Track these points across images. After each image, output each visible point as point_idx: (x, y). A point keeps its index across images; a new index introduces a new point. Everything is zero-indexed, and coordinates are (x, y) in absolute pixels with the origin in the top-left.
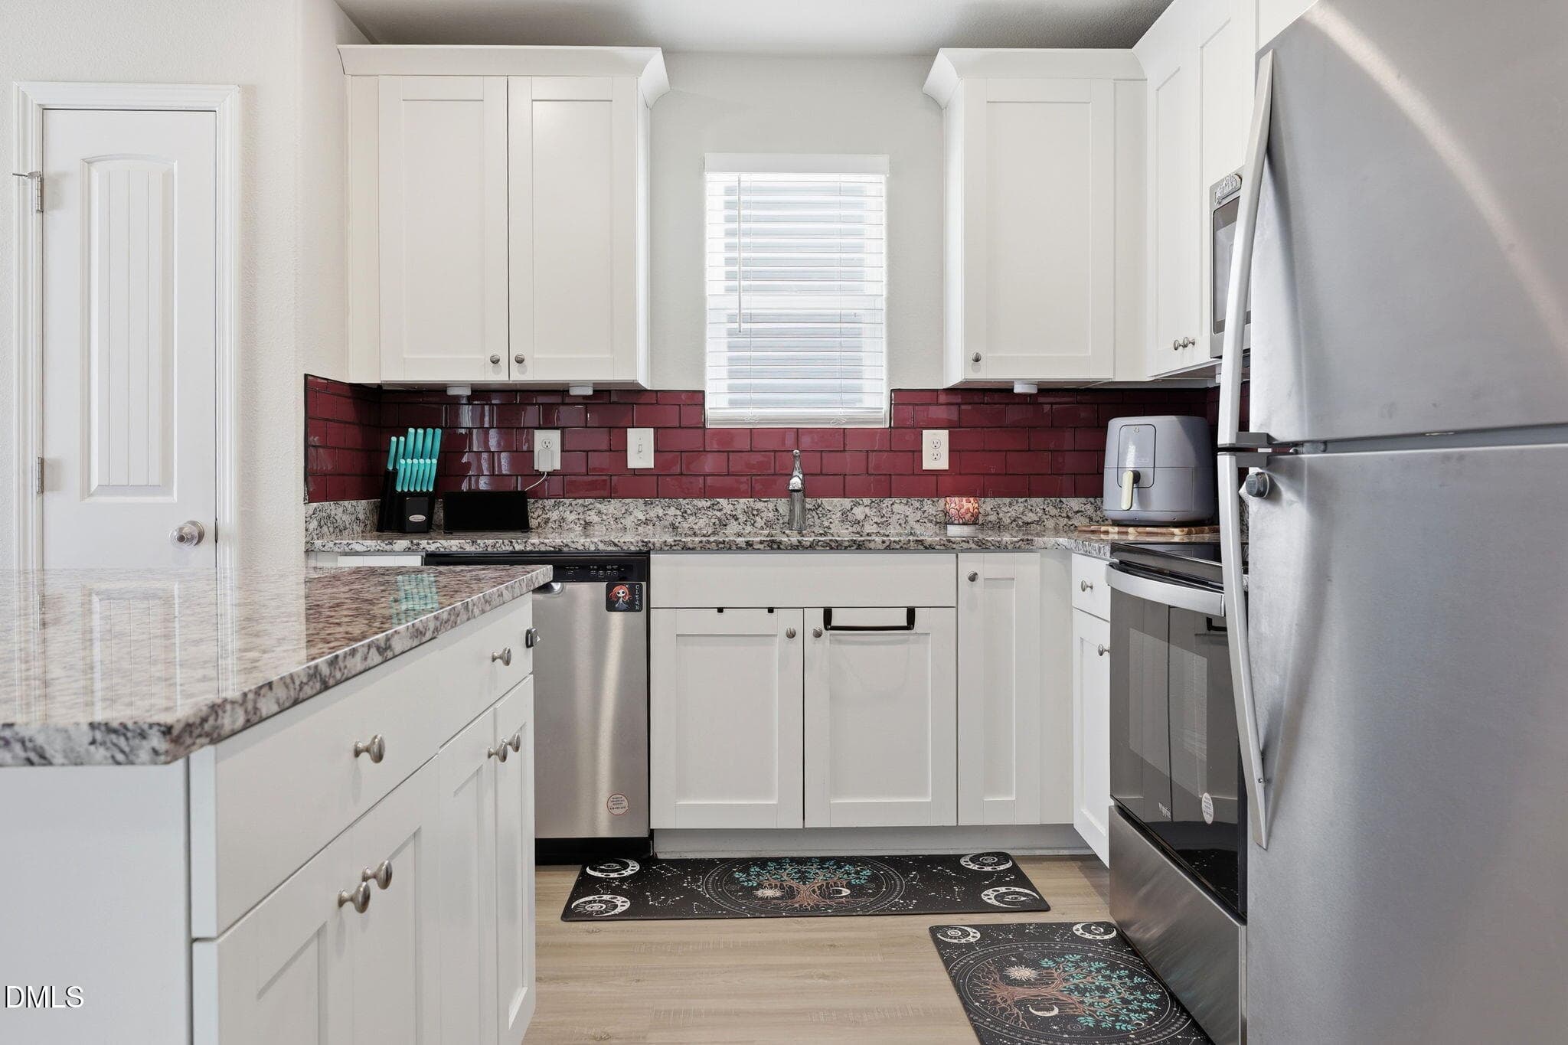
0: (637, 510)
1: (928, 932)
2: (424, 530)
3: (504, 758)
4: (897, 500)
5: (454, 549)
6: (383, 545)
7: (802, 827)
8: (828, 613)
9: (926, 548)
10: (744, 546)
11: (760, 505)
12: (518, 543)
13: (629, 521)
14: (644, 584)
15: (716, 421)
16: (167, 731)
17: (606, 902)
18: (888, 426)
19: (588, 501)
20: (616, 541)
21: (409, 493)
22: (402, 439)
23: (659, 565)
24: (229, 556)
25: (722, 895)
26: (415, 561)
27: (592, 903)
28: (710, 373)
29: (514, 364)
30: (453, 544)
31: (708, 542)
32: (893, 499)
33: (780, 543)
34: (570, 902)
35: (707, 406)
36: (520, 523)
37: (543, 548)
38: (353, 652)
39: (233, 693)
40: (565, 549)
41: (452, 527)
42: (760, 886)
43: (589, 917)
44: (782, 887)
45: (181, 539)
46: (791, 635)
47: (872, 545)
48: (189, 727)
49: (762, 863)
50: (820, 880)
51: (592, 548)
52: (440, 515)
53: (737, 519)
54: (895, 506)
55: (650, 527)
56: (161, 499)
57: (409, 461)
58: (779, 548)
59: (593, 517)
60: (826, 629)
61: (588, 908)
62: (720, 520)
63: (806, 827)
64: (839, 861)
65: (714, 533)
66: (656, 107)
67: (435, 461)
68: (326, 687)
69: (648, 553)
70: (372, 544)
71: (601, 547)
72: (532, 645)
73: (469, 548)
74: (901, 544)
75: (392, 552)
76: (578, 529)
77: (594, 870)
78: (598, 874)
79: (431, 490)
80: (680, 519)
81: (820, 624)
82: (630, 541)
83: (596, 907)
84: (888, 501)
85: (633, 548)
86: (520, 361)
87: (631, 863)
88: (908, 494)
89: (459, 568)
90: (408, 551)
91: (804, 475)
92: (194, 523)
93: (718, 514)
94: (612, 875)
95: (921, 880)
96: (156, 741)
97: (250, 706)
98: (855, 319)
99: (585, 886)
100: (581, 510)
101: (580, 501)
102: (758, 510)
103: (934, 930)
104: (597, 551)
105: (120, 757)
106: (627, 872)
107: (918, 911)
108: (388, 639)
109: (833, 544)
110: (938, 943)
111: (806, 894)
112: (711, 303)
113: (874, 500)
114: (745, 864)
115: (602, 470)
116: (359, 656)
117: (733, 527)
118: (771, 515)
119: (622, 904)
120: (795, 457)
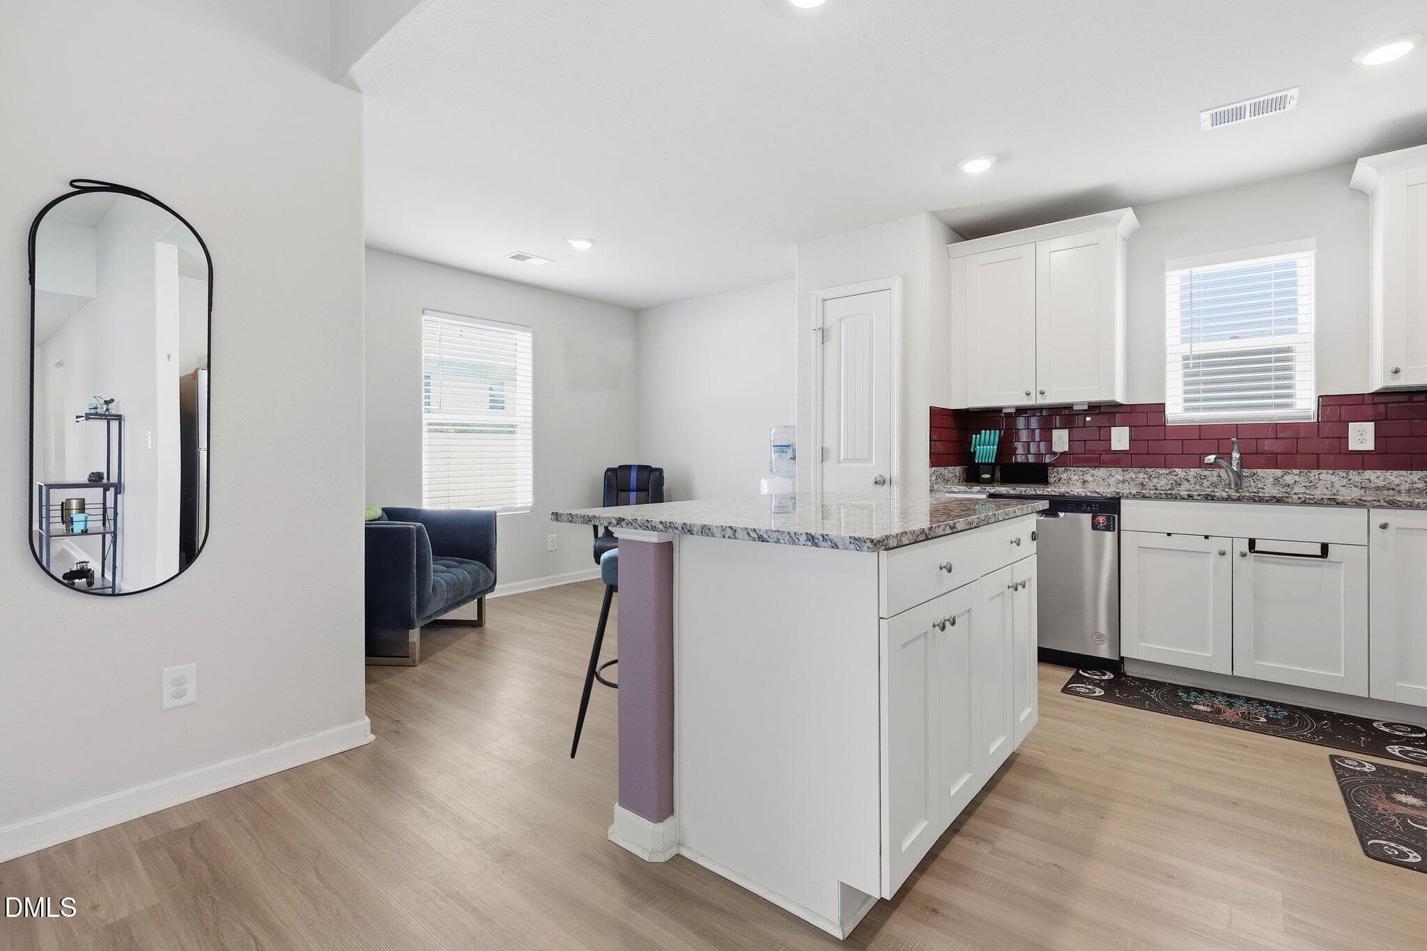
0: (1117, 474)
1: (1328, 757)
2: (991, 482)
3: (1016, 589)
4: (1325, 471)
5: (1004, 492)
6: (967, 489)
7: (1231, 674)
8: (1252, 543)
9: (1338, 504)
10: (1187, 497)
11: (1206, 473)
12: (1040, 490)
13: (1112, 481)
14: (1116, 516)
15: (1172, 422)
16: (872, 541)
17: (1089, 689)
18: (1316, 421)
19: (1085, 469)
20: (1098, 491)
21: (982, 463)
22: (978, 436)
23: (1125, 505)
24: (896, 491)
25: (1167, 702)
26: (984, 496)
27: (1081, 687)
28: (1168, 393)
29: (1039, 395)
30: (1003, 490)
31: (1160, 494)
32: (1320, 471)
33: (1214, 496)
34: (1069, 683)
35: (1167, 412)
36: (1044, 481)
37: (1053, 493)
38: (939, 526)
39: (894, 533)
40: (1067, 495)
41: (1005, 480)
42: (1195, 703)
43: (1078, 694)
44: (1212, 707)
45: (876, 483)
46: (1223, 554)
47: (1290, 500)
48: (879, 541)
49: (1201, 691)
50: (1244, 709)
51: (1083, 495)
52: (998, 475)
53: (1188, 481)
54: (1321, 476)
55: (1127, 484)
56: (867, 465)
57: (982, 447)
58: (1213, 499)
59: (1088, 477)
60: (1250, 551)
61: (1078, 689)
62: (1176, 482)
63: (1234, 674)
64: (1262, 703)
65: (1170, 489)
66: (1131, 241)
67: (995, 447)
68: (927, 539)
69: (1119, 498)
70: (962, 488)
71: (1089, 494)
72: (1035, 539)
73: (1012, 492)
74: (1315, 500)
75: (971, 493)
76: (1079, 484)
77: (1085, 672)
78: (1087, 675)
79: (993, 462)
80: (1146, 480)
81: (1246, 548)
82: (1107, 491)
83: (1083, 690)
84: (1315, 472)
85: (1109, 496)
86: (1042, 393)
87: (1108, 673)
88: (1334, 467)
89: (998, 500)
90: (979, 492)
91: (1241, 454)
92: (881, 476)
93: (1174, 477)
94: (1095, 677)
95: (1332, 727)
96: (869, 544)
97: (899, 538)
98: (1289, 350)
99: (1077, 679)
100: (1081, 473)
101: (1081, 469)
102: (1205, 476)
103: (1332, 757)
104: (1086, 496)
105: (858, 549)
106: (1106, 677)
107: (1321, 743)
108: (954, 524)
109: (1256, 499)
110: (1334, 765)
111: (1229, 714)
112: (1169, 350)
113: (1302, 470)
114: (1188, 690)
115: (1095, 451)
116: (941, 529)
117: (1186, 485)
118: (1215, 479)
119: (1099, 692)
120: (1233, 443)
